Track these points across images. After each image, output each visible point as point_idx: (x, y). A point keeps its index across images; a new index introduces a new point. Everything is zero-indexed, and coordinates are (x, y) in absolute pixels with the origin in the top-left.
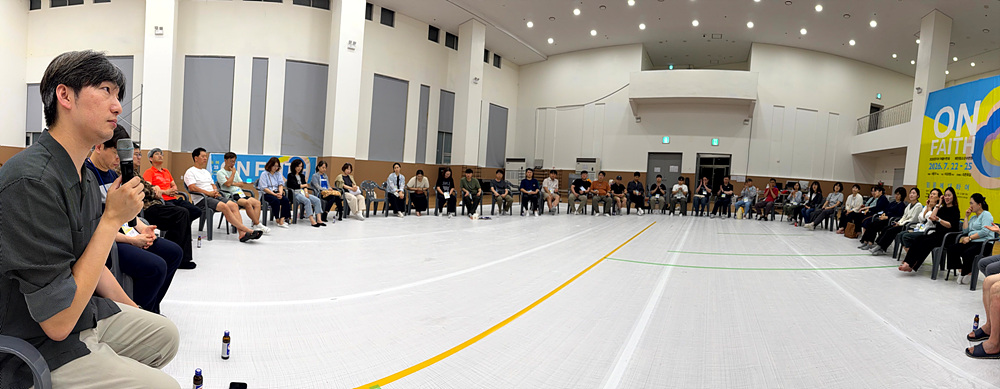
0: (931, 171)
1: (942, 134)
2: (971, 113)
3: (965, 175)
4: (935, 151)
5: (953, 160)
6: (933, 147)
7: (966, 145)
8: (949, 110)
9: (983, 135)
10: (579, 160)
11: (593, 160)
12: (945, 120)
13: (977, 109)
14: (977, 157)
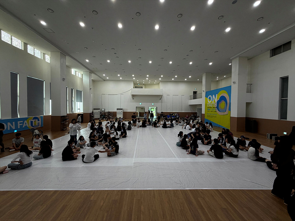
0: (208, 111)
1: (209, 102)
2: (215, 97)
3: (215, 112)
4: (209, 106)
5: (212, 108)
7: (215, 105)
8: (210, 96)
9: (218, 102)
10: (117, 109)
11: (122, 109)
12: (210, 98)
13: (216, 96)
14: (217, 107)
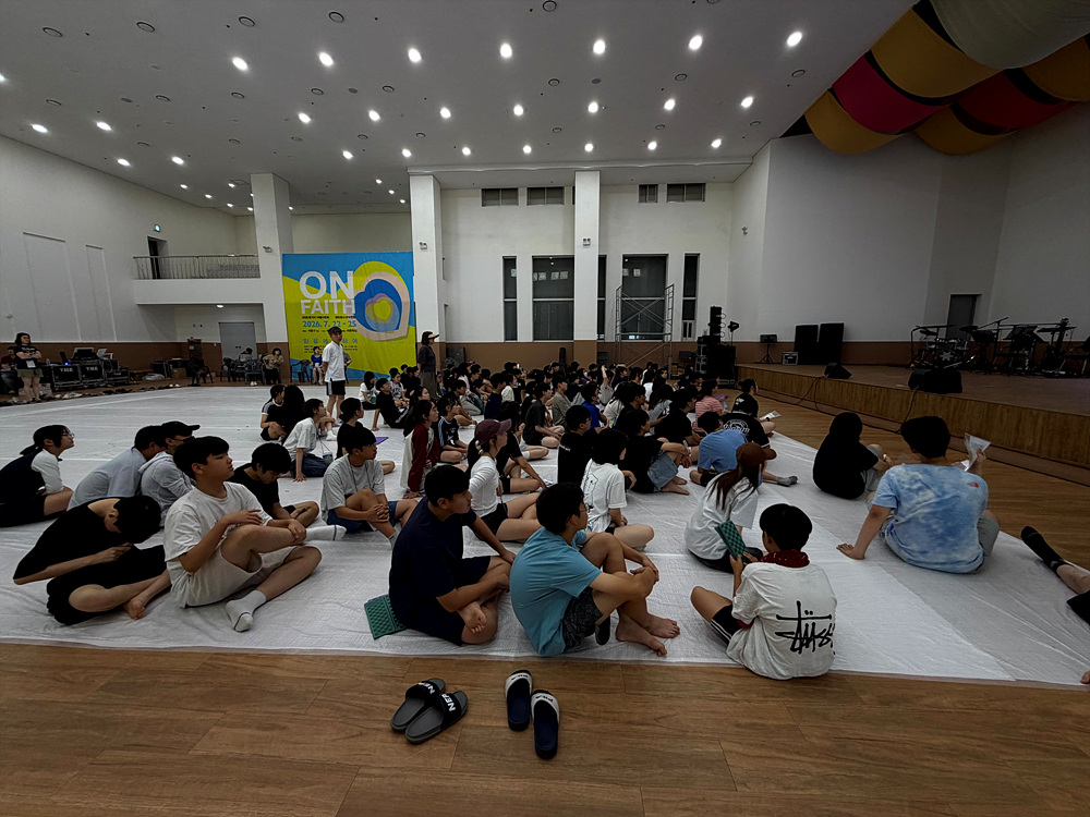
0: (307, 329)
1: (312, 295)
2: (345, 281)
3: (350, 331)
4: (310, 310)
5: (333, 319)
6: (303, 307)
7: (345, 307)
8: (317, 275)
12: (313, 283)
13: (350, 278)
14: (360, 315)
